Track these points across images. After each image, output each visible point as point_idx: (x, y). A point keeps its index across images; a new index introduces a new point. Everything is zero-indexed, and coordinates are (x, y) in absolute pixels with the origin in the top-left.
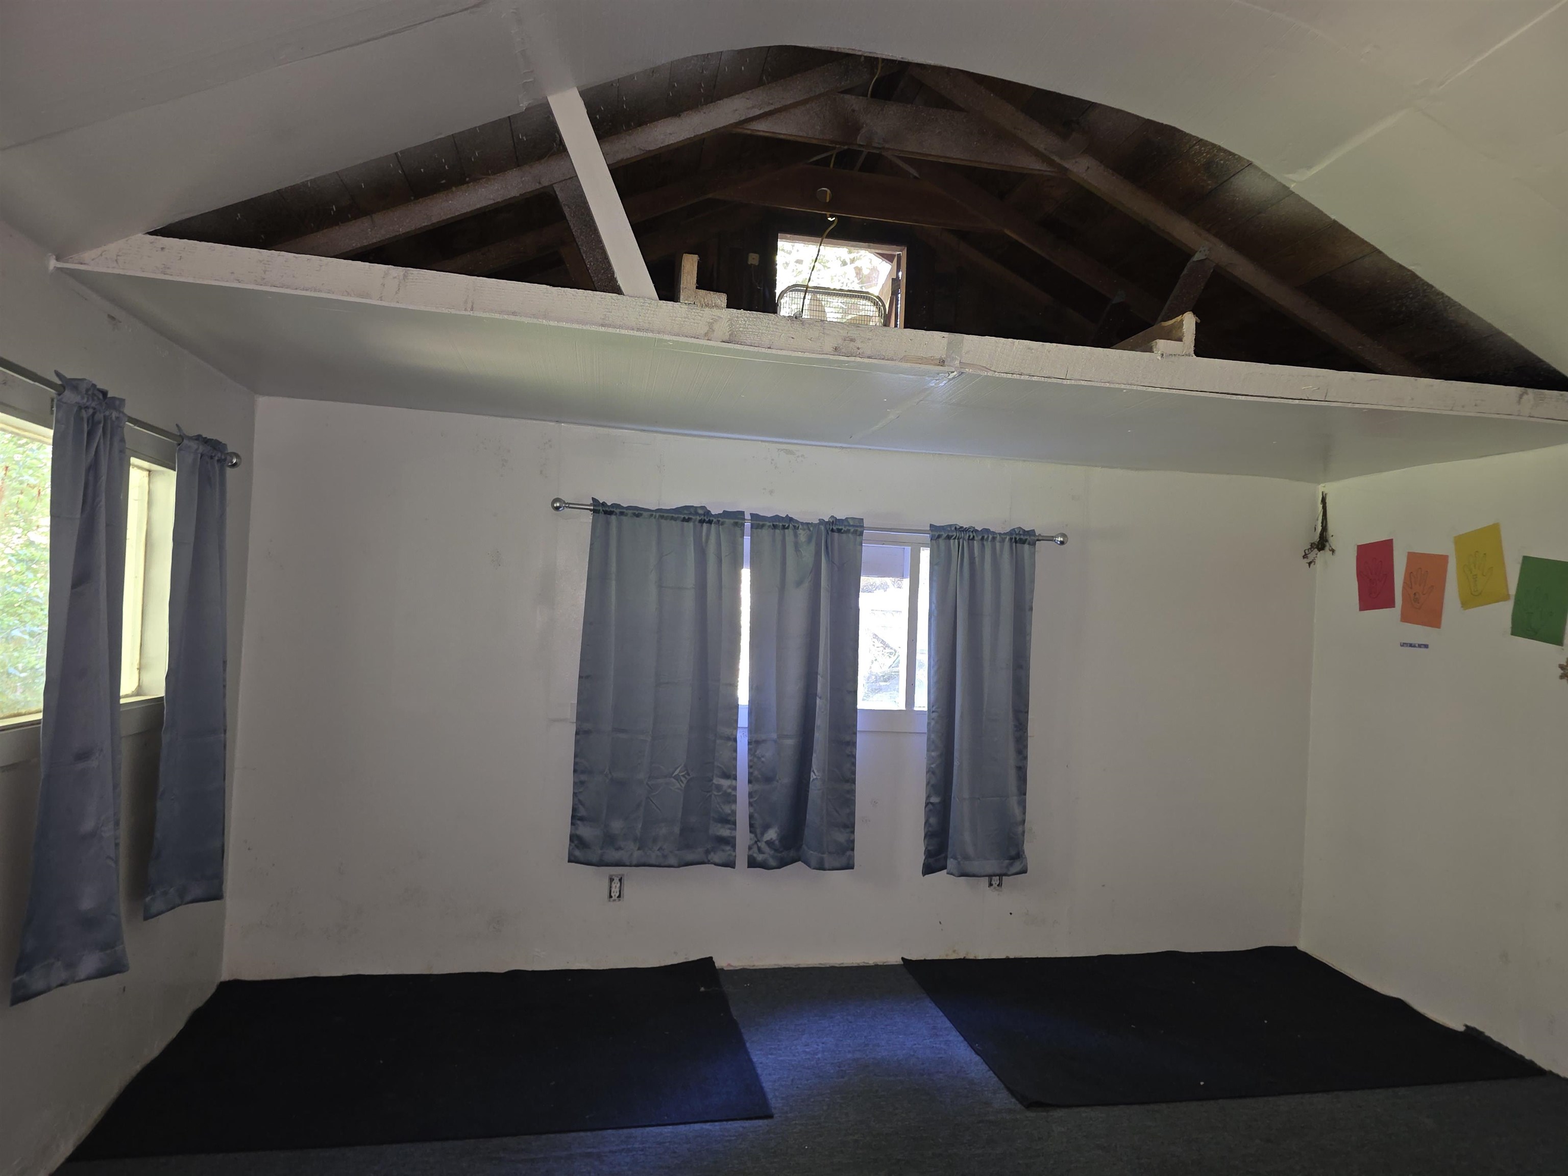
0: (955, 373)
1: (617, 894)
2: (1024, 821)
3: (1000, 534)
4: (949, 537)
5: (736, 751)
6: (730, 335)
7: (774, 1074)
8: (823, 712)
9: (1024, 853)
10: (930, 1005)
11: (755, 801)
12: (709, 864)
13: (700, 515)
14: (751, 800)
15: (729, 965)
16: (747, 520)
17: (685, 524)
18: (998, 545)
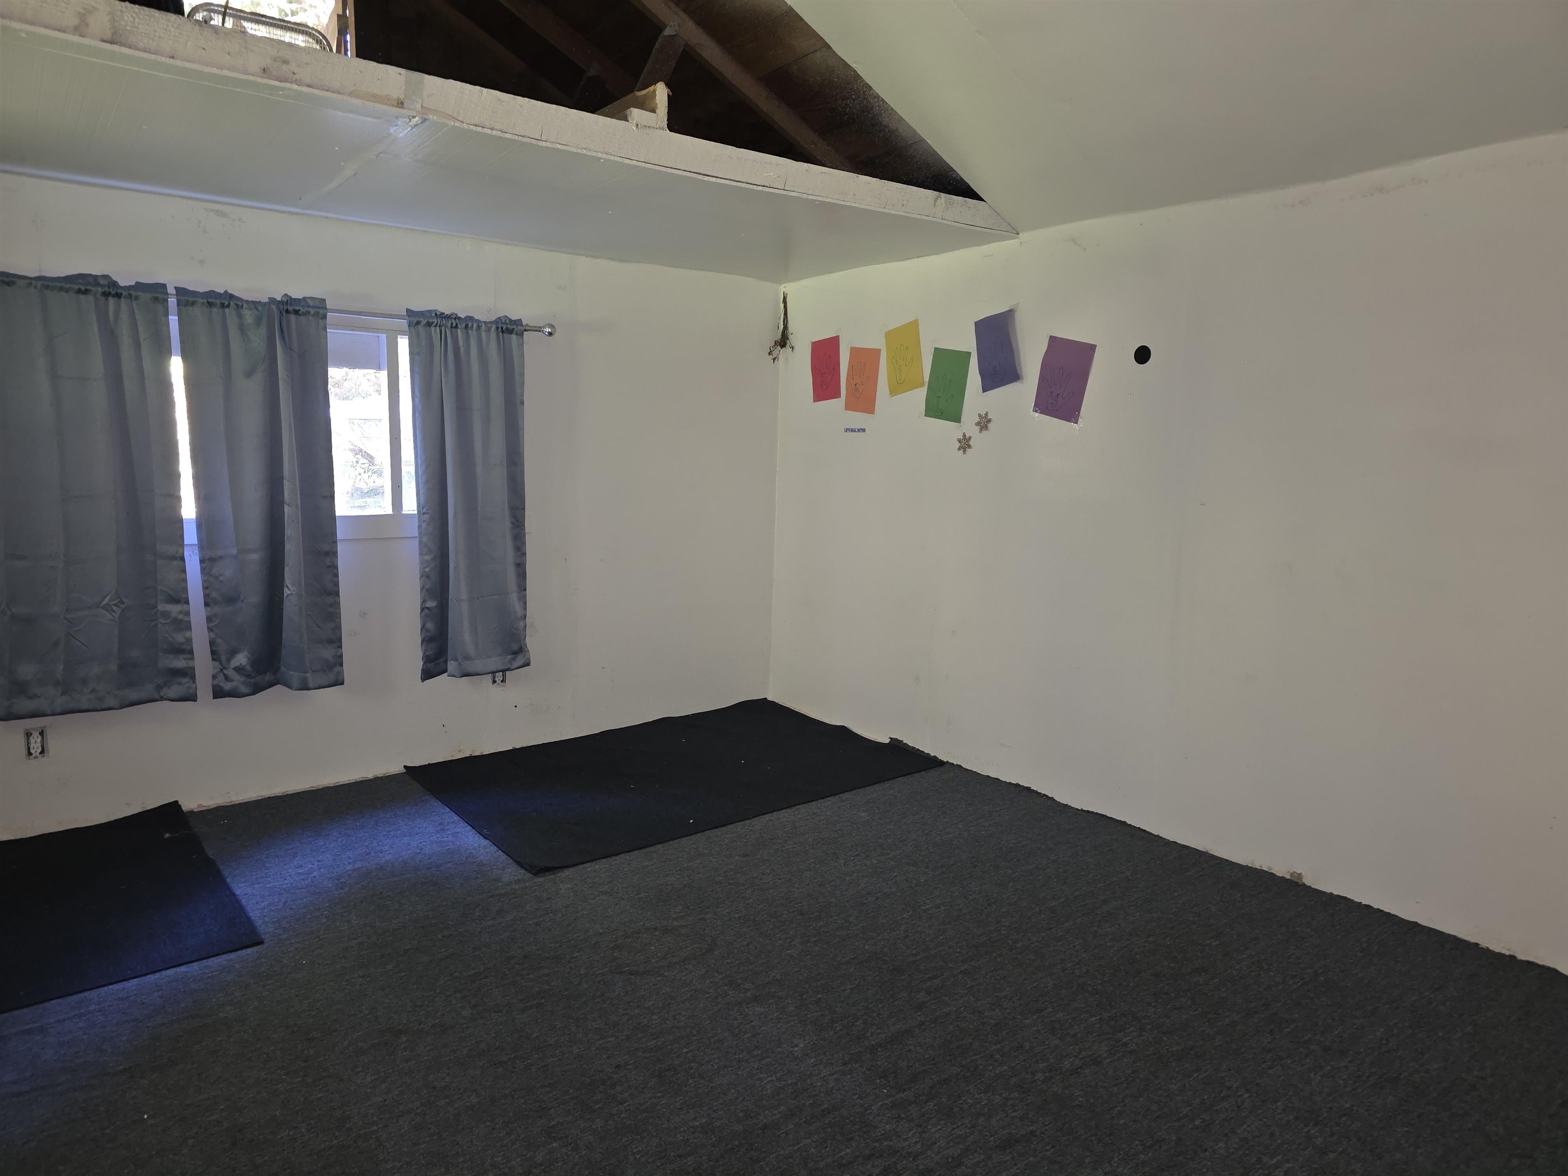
0: (417, 118)
1: (39, 750)
2: (525, 616)
3: (485, 322)
4: (429, 324)
5: (184, 571)
6: (113, 34)
7: (263, 902)
8: (293, 521)
9: (526, 646)
10: (436, 804)
11: (216, 625)
12: (162, 700)
13: (102, 286)
14: (211, 625)
15: (200, 806)
16: (171, 295)
17: (82, 297)
18: (484, 335)
